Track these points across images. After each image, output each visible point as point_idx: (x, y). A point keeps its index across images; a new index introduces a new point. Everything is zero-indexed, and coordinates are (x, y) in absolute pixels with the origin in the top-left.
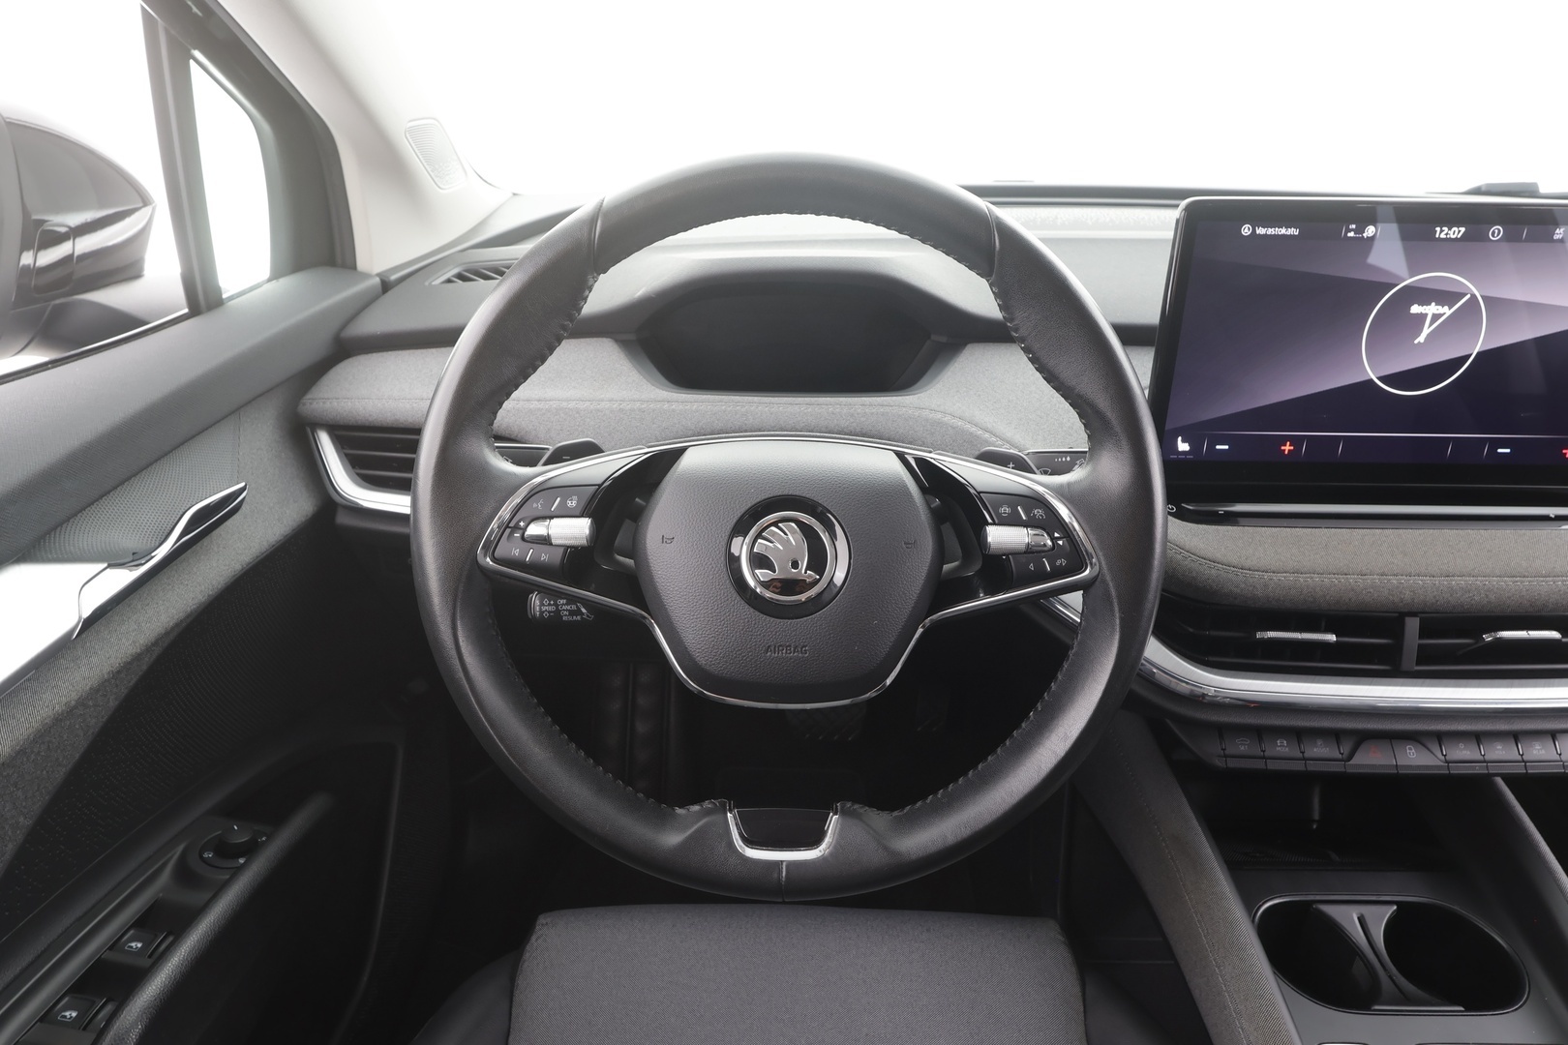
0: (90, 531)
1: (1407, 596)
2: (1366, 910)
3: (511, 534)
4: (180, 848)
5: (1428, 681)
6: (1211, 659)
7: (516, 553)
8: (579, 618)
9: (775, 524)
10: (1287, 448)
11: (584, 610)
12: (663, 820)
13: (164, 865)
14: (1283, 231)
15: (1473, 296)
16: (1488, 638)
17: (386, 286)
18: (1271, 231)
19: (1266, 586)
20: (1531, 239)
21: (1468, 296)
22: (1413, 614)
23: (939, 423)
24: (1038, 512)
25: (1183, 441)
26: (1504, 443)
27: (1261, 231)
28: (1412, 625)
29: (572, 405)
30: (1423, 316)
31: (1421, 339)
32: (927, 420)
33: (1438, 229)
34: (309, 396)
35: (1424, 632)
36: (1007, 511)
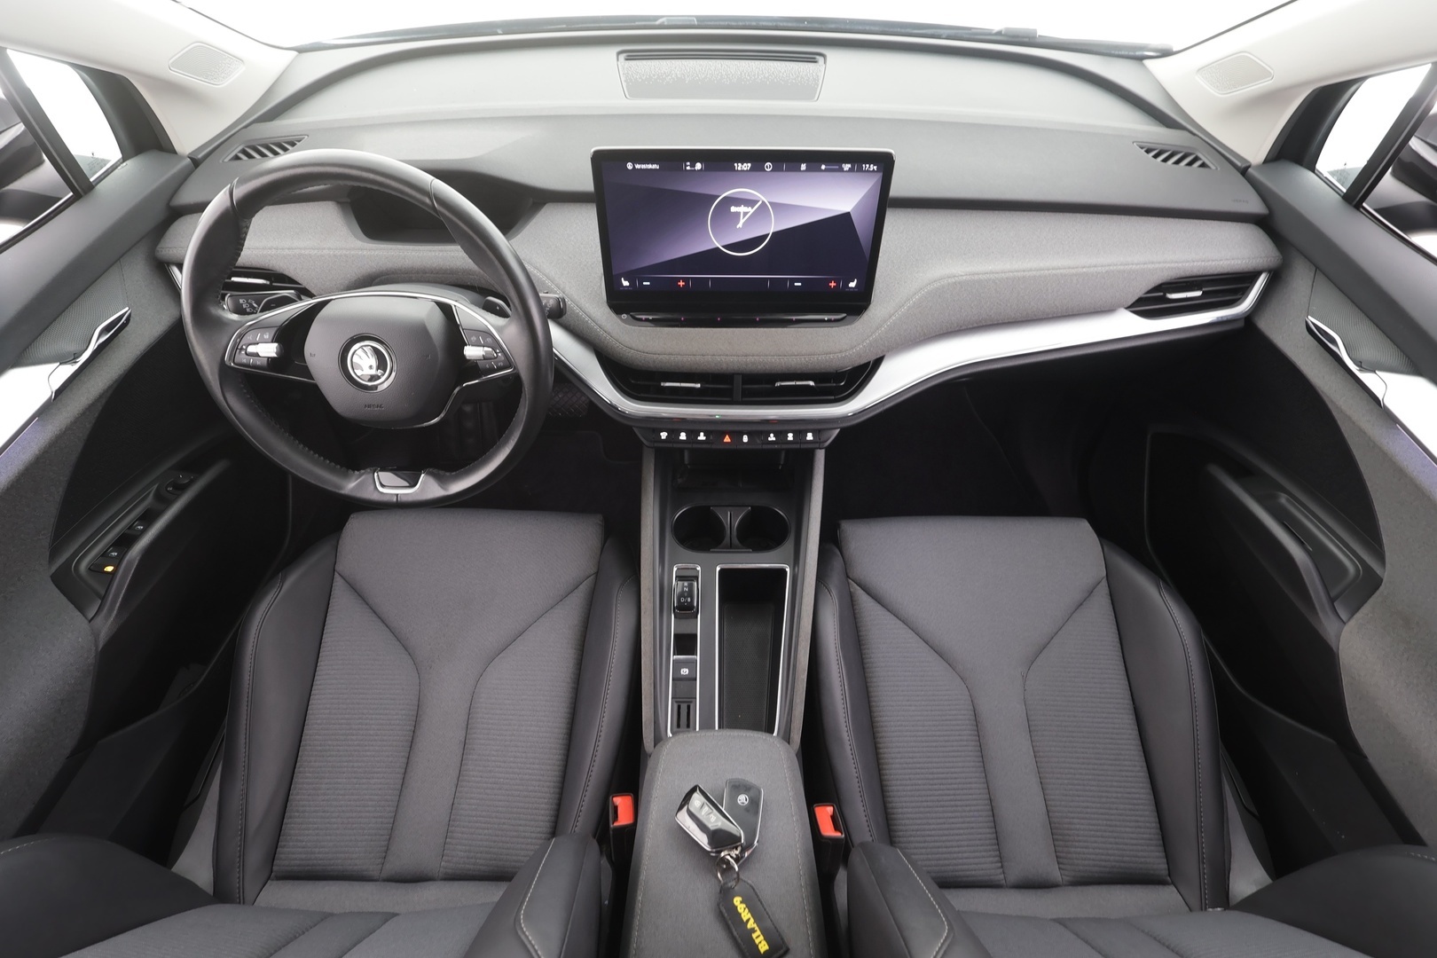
0: (47, 345)
1: (724, 366)
3: (240, 352)
4: (156, 486)
6: (642, 395)
7: (245, 361)
9: (361, 347)
10: (681, 283)
12: (346, 476)
13: (150, 493)
14: (650, 166)
15: (763, 202)
16: (777, 385)
17: (196, 163)
18: (644, 166)
19: (654, 362)
20: (788, 170)
21: (760, 203)
22: (738, 374)
24: (488, 338)
25: (625, 280)
26: (798, 280)
27: (638, 166)
28: (738, 381)
29: (307, 252)
30: (738, 214)
31: (740, 225)
33: (736, 165)
34: (159, 246)
35: (744, 382)
36: (474, 339)
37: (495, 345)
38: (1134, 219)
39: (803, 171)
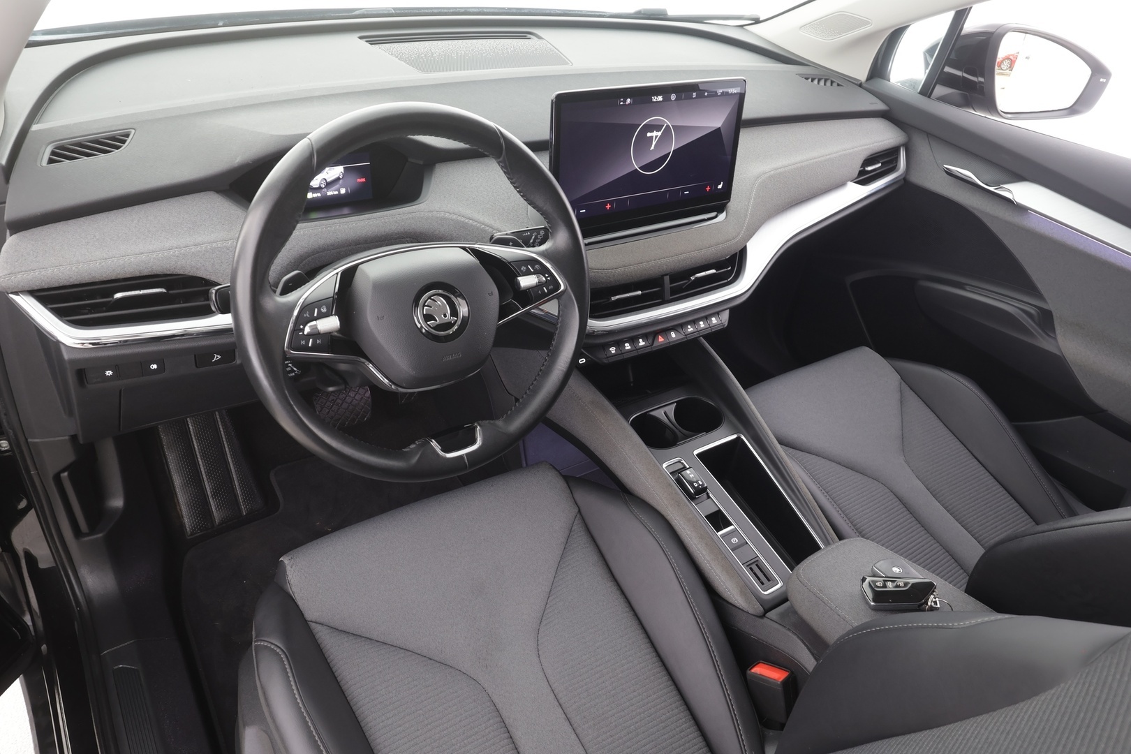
1: (665, 267)
2: (666, 409)
5: (676, 302)
6: (596, 314)
7: (303, 343)
8: (293, 374)
9: (430, 298)
10: (608, 206)
11: (295, 369)
16: (693, 278)
19: (614, 275)
20: (685, 99)
21: (666, 125)
22: (667, 275)
23: (444, 219)
24: (537, 267)
28: (667, 279)
30: (652, 137)
31: (652, 148)
32: (437, 218)
33: (653, 97)
35: (672, 281)
36: (523, 268)
37: (543, 270)
38: (846, 121)
39: (695, 98)
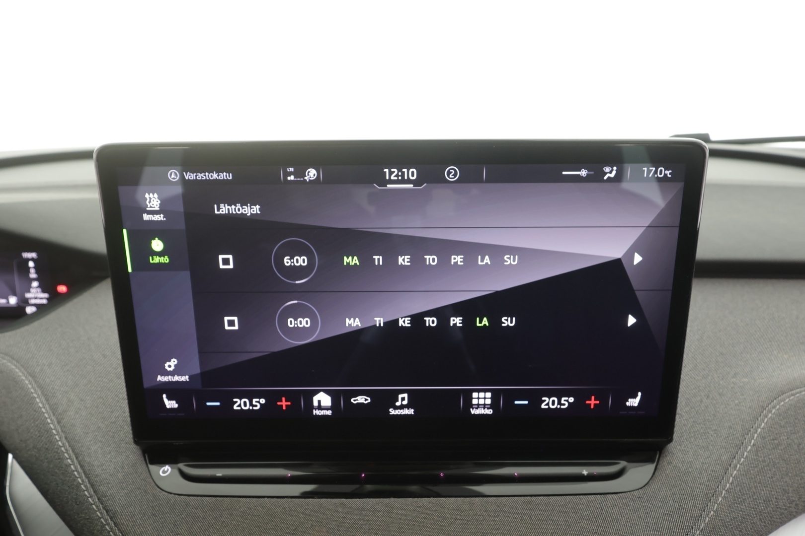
10: (284, 403)
25: (169, 399)
26: (521, 395)
